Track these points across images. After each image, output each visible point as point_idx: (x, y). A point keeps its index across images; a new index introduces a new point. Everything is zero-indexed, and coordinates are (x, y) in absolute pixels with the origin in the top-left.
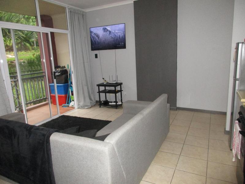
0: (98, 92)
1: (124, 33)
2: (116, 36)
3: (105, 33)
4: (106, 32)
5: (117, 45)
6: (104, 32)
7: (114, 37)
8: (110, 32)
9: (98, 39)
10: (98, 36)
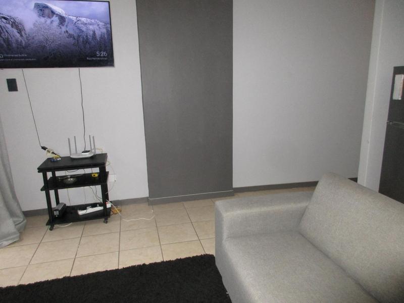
0: (42, 190)
1: (109, 26)
2: (82, 31)
3: (43, 20)
4: (49, 17)
5: (87, 56)
6: (39, 16)
7: (75, 35)
8: (62, 19)
9: (18, 35)
10: (16, 25)
